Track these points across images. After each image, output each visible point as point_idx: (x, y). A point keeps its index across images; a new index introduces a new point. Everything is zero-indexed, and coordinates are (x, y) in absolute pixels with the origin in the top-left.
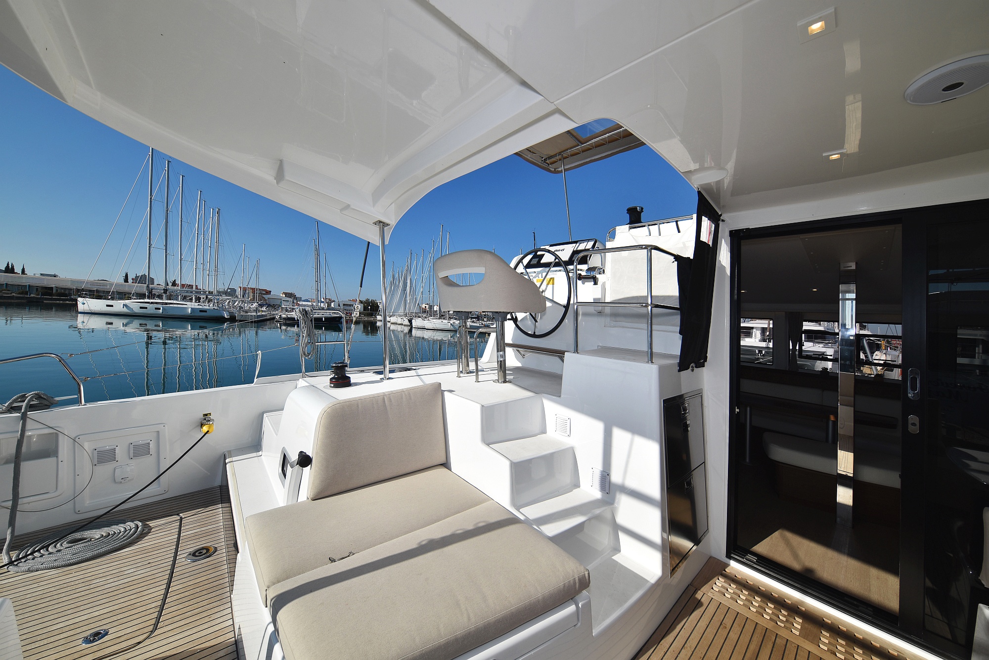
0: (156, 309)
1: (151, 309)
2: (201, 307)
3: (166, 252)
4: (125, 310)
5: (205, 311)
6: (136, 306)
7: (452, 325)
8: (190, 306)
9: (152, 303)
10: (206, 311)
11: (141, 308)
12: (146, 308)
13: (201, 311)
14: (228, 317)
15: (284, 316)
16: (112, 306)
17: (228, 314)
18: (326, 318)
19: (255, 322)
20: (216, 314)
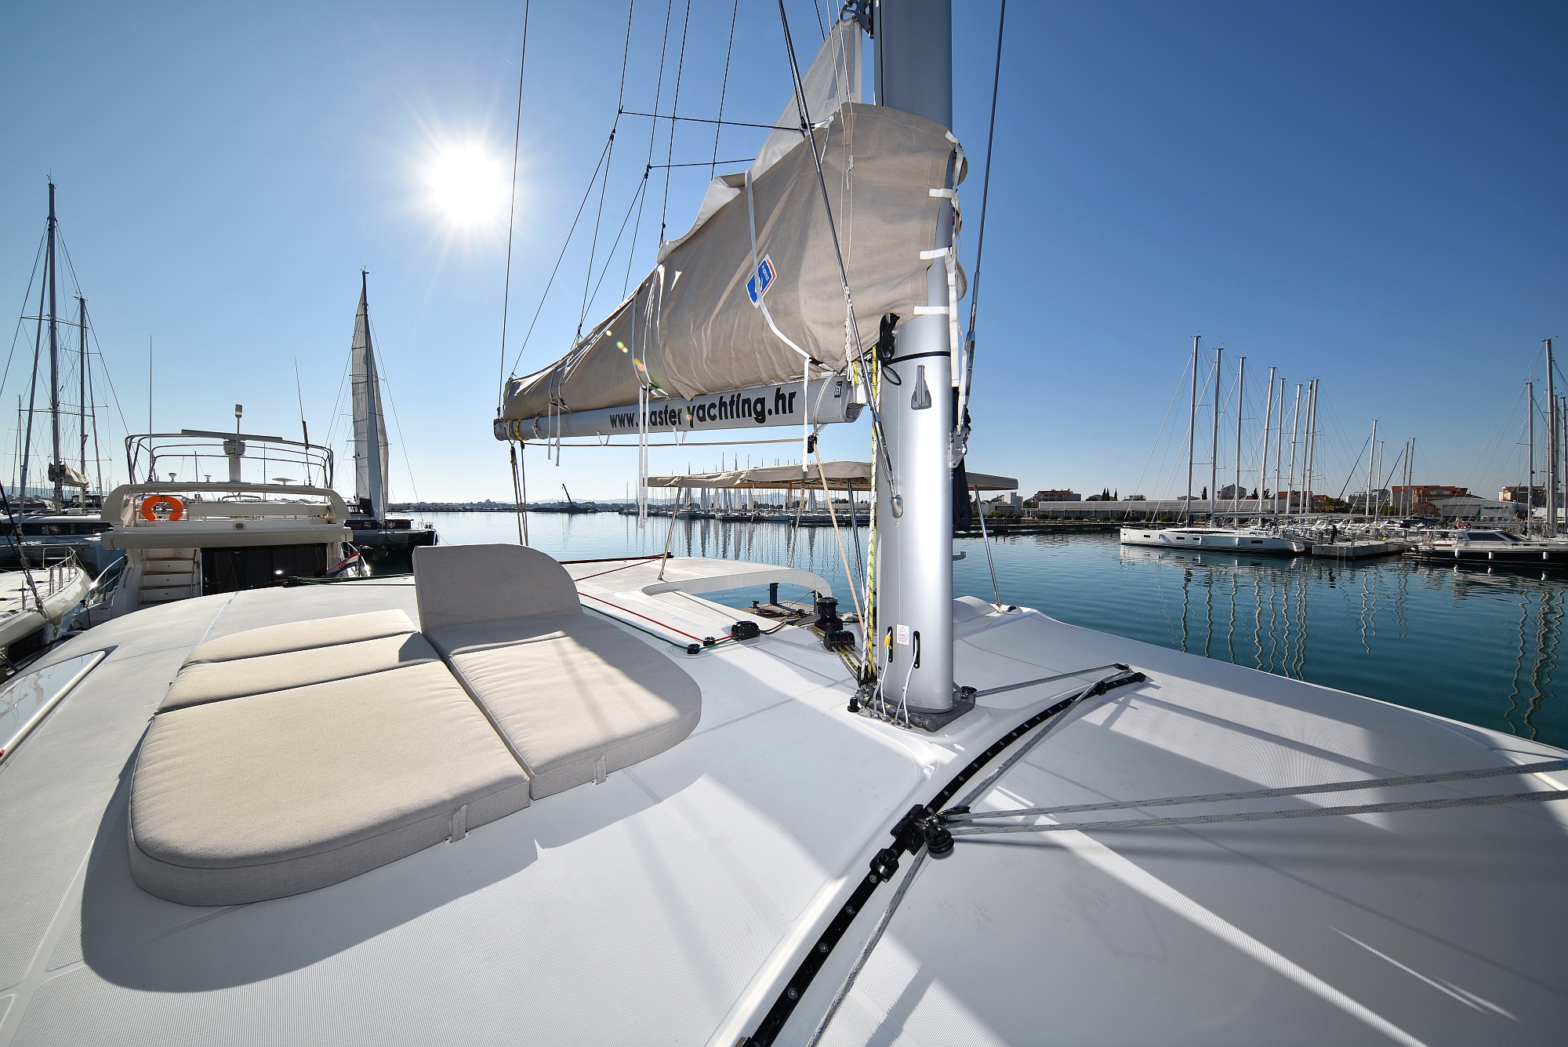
0: (1195, 539)
1: (1188, 539)
2: (1254, 536)
3: (1214, 466)
4: (1162, 541)
5: (1260, 542)
6: (1173, 536)
8: (1238, 535)
9: (1190, 532)
10: (1262, 542)
11: (1178, 538)
12: (1183, 538)
13: (1253, 542)
14: (1299, 550)
15: (1423, 547)
16: (1149, 536)
17: (1302, 545)
18: (1550, 553)
19: (1348, 559)
20: (1277, 546)
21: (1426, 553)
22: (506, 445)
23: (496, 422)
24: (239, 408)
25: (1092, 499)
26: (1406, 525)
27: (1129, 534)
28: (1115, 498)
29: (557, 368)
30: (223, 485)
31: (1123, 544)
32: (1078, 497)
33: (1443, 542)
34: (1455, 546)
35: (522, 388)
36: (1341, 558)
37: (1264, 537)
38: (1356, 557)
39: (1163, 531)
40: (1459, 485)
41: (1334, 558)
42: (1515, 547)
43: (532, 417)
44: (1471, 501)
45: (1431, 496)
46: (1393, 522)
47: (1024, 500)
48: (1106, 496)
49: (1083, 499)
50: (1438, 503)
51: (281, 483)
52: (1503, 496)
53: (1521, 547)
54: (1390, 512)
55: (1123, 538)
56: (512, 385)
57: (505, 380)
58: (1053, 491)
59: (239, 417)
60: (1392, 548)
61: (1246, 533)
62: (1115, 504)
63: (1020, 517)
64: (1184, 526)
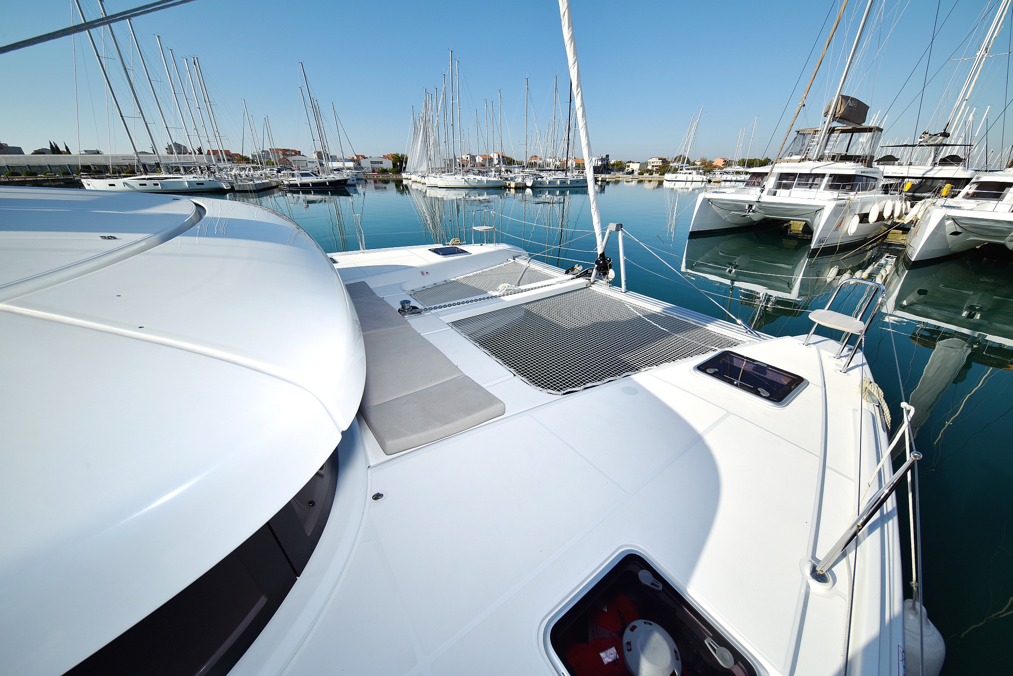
0: (155, 184)
1: (150, 186)
2: (196, 179)
4: (127, 188)
5: (201, 183)
6: (135, 183)
7: (467, 182)
8: (186, 179)
9: (149, 179)
10: (203, 184)
11: (141, 185)
12: (145, 185)
13: (198, 184)
14: (228, 188)
15: (286, 183)
16: (114, 185)
17: (228, 185)
18: (330, 182)
19: (255, 191)
20: (214, 186)
21: (287, 185)
25: (38, 152)
26: (279, 171)
27: (92, 184)
28: (68, 152)
31: (88, 193)
32: (18, 151)
33: (292, 179)
34: (297, 181)
36: (251, 191)
37: (203, 179)
38: (258, 190)
39: (126, 179)
40: (298, 150)
41: (246, 192)
42: (318, 180)
44: (303, 158)
45: (287, 155)
46: (273, 170)
48: (55, 150)
50: (290, 159)
52: (315, 156)
53: (319, 180)
54: (270, 163)
55: (87, 187)
60: (274, 184)
62: (69, 157)
64: (141, 174)
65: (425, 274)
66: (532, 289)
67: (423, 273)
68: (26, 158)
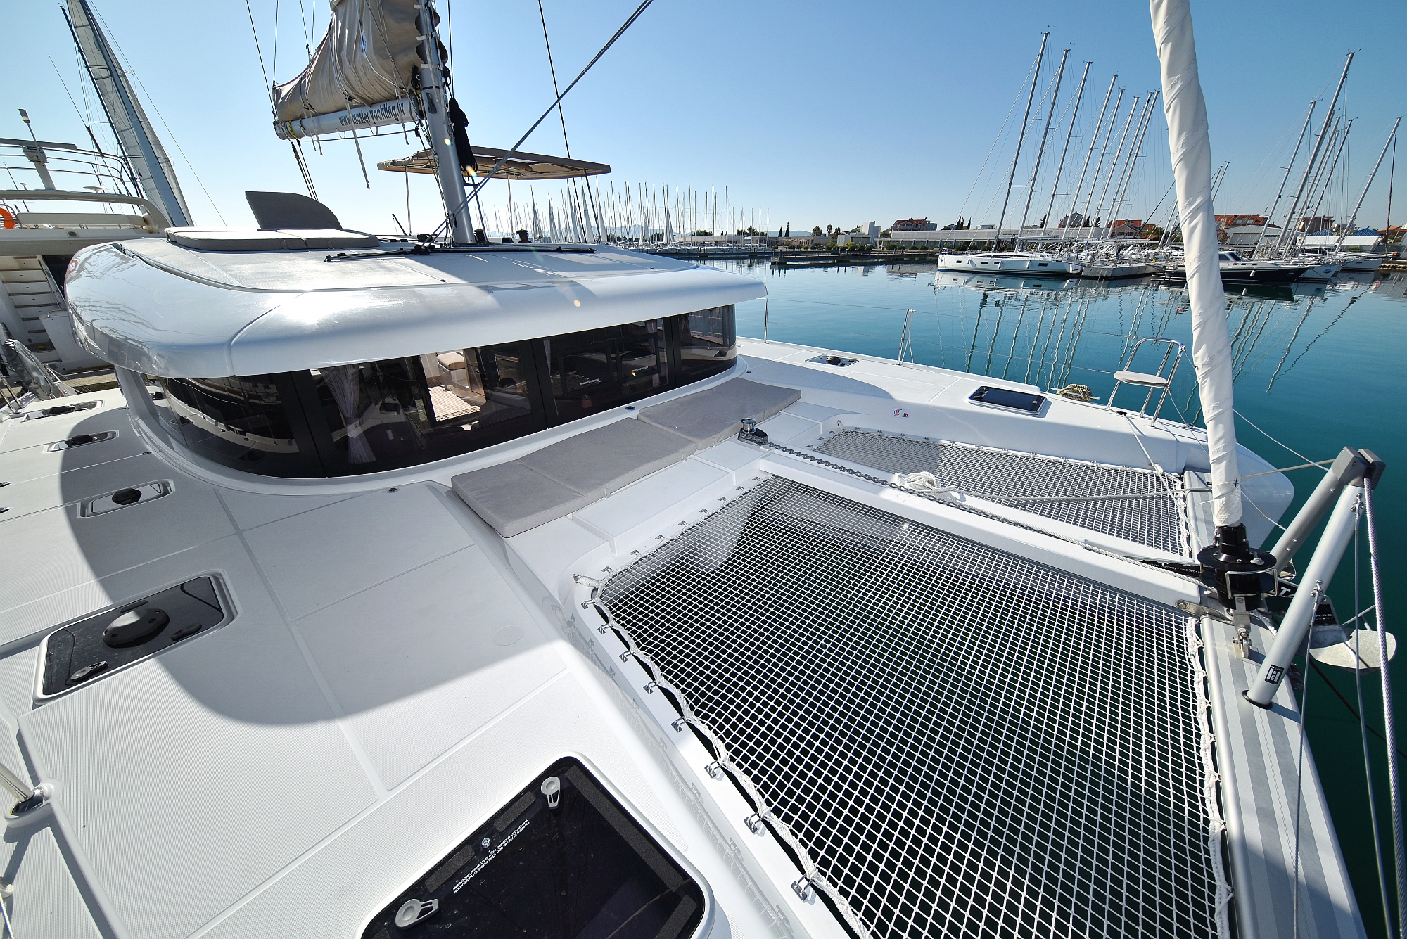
0: (998, 263)
1: (991, 264)
2: (1042, 259)
4: (969, 266)
5: (1046, 264)
6: (979, 261)
8: (1032, 259)
11: (983, 262)
12: (988, 262)
13: (1041, 265)
14: (1075, 272)
16: (961, 262)
17: (1079, 267)
19: (1107, 279)
20: (1058, 268)
22: (287, 142)
23: (275, 124)
24: (23, 113)
25: (946, 228)
27: (946, 260)
29: (301, 79)
30: (40, 193)
31: (939, 270)
32: (934, 227)
35: (284, 93)
36: (1101, 278)
37: (1050, 259)
38: (1114, 277)
41: (1096, 278)
43: (297, 119)
47: (882, 231)
48: (960, 226)
49: (939, 228)
50: (1230, 231)
51: (94, 191)
55: (940, 265)
56: (276, 91)
57: (271, 88)
58: (911, 221)
59: (28, 122)
61: (1036, 257)
63: (871, 247)
64: (990, 251)
65: (902, 414)
66: (993, 517)
67: (897, 412)
68: (938, 233)
